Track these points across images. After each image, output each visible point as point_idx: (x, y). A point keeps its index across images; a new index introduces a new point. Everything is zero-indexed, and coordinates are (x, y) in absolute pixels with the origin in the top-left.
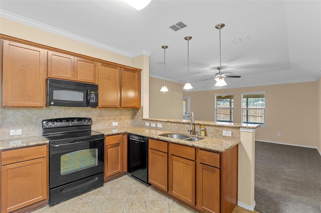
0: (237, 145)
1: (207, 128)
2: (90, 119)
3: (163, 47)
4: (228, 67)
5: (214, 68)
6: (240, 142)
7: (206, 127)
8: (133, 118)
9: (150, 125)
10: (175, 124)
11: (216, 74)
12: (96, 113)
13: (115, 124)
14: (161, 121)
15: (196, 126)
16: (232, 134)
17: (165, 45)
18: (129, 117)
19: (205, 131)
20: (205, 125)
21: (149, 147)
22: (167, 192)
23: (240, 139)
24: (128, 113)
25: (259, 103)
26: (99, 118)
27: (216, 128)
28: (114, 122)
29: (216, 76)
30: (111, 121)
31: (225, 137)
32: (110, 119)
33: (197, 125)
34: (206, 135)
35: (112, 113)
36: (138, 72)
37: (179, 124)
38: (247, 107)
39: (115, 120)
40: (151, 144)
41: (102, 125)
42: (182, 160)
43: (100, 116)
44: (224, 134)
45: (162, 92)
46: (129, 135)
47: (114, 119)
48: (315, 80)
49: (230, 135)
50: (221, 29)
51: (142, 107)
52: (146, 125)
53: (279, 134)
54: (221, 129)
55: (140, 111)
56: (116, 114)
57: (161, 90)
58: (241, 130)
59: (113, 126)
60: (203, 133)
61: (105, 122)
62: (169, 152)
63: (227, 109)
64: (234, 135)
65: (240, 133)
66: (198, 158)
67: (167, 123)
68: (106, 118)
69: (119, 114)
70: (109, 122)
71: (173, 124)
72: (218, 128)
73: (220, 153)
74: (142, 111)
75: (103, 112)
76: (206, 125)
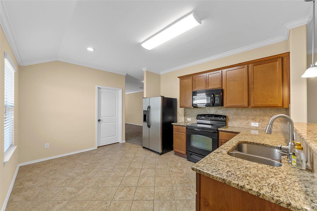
2: (225, 117)
12: (232, 112)
13: (255, 124)
26: (235, 117)
28: (253, 122)
30: (249, 121)
32: (248, 119)
35: (251, 113)
39: (254, 120)
41: (239, 123)
43: (236, 114)
56: (256, 115)
59: (252, 126)
61: (241, 120)
68: (243, 117)
69: (260, 114)
70: (247, 122)
75: (239, 111)
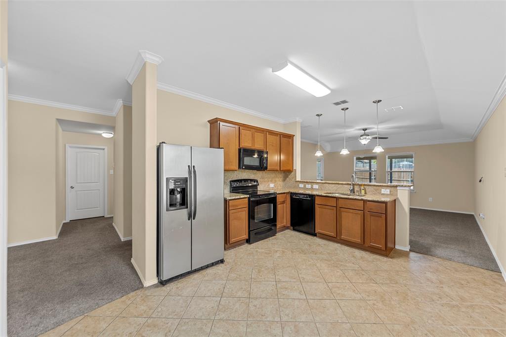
0: (395, 200)
1: (367, 187)
2: (257, 180)
3: (318, 115)
4: (374, 128)
5: (360, 130)
6: (398, 198)
7: (365, 187)
8: (284, 180)
9: (305, 186)
10: (333, 185)
11: (361, 136)
13: (272, 185)
14: (317, 183)
15: (355, 186)
16: (390, 191)
17: (319, 113)
18: (281, 179)
19: (365, 189)
20: (364, 185)
21: (316, 203)
22: (336, 238)
23: (397, 195)
24: (281, 176)
25: (403, 163)
26: (262, 180)
27: (375, 187)
28: (271, 183)
29: (362, 138)
31: (383, 194)
32: (269, 181)
33: (357, 185)
34: (365, 193)
36: (290, 137)
37: (337, 185)
38: (391, 169)
40: (318, 201)
41: (263, 186)
42: (351, 211)
43: (262, 178)
44: (382, 192)
45: (316, 156)
46: (292, 194)
47: (271, 181)
48: (471, 140)
49: (389, 193)
50: (378, 104)
51: (295, 170)
52: (300, 186)
53: (430, 199)
54: (380, 188)
55: (293, 173)
57: (316, 155)
58: (398, 188)
59: (270, 187)
60: (363, 192)
61: (265, 183)
62: (338, 206)
63: (366, 171)
64: (391, 193)
65: (397, 191)
66: (366, 208)
67: (325, 185)
68: (266, 179)
70: (268, 184)
71: (330, 185)
72: (378, 187)
73: (385, 203)
74: (296, 174)
76: (366, 185)
